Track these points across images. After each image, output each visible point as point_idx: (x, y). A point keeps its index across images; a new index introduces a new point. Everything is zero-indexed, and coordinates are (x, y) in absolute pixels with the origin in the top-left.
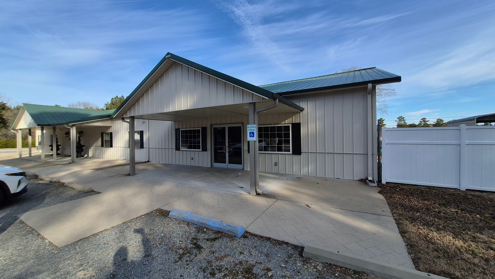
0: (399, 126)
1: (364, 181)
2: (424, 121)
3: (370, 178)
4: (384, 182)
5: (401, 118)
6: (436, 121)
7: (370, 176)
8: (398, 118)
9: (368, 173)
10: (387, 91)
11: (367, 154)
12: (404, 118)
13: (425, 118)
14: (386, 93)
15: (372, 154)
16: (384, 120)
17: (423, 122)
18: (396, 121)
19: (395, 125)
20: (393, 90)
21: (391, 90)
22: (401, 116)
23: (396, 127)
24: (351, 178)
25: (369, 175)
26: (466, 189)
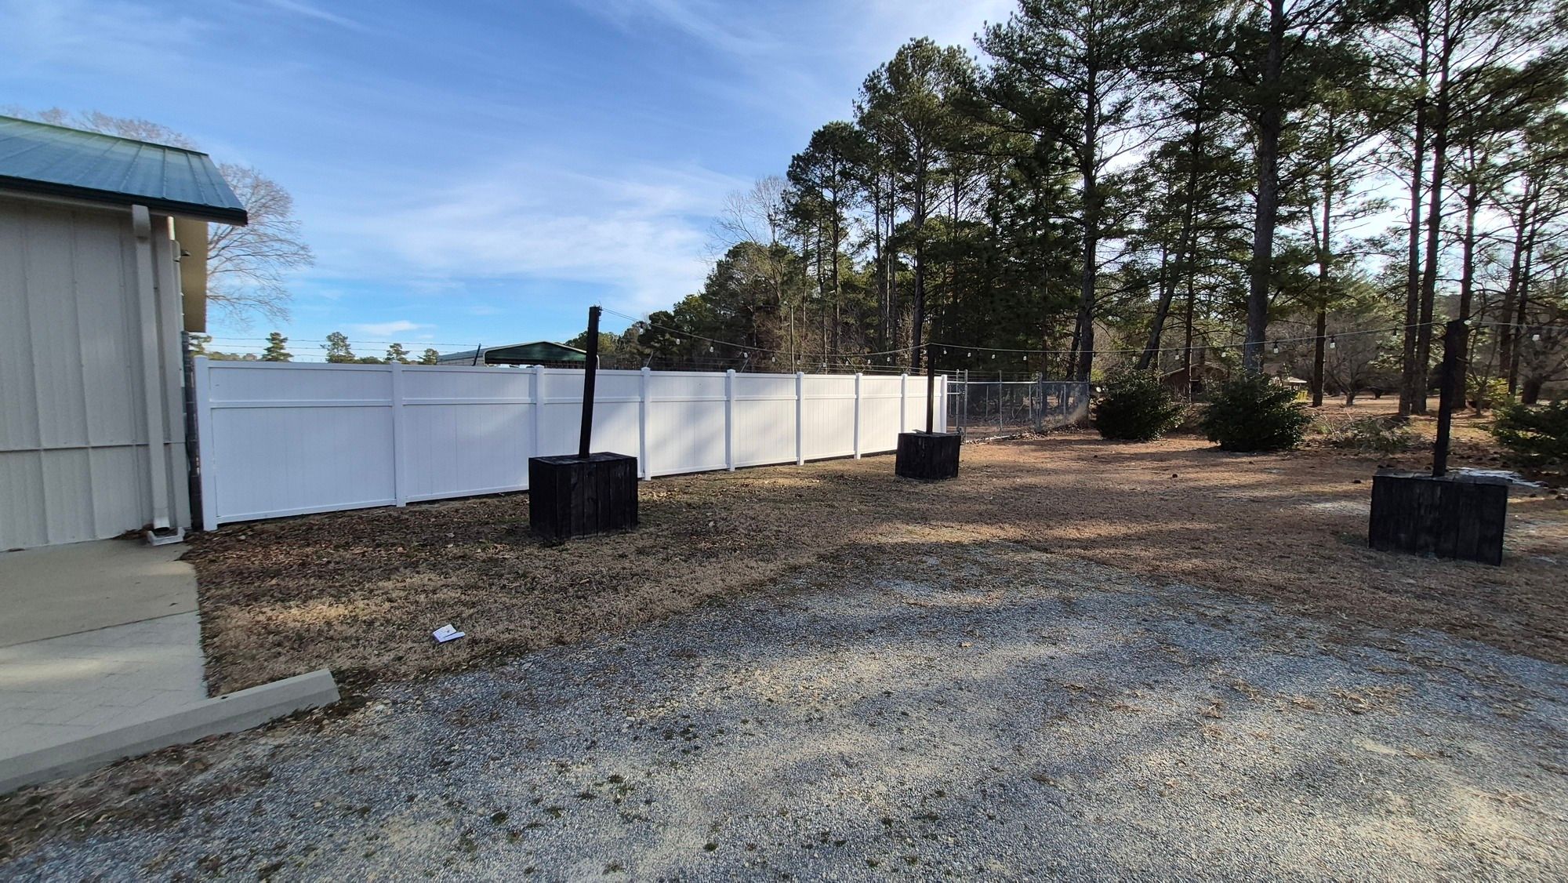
0: (333, 360)
1: (138, 538)
2: (398, 352)
3: (161, 523)
4: (210, 524)
5: (337, 340)
6: (424, 354)
7: (161, 516)
8: (329, 338)
9: (152, 509)
10: (285, 248)
11: (147, 445)
12: (345, 338)
13: (399, 345)
14: (281, 253)
15: (166, 444)
16: (285, 340)
17: (395, 355)
18: (323, 347)
19: (321, 356)
20: (303, 248)
21: (297, 245)
22: (334, 334)
23: (324, 361)
24: (83, 537)
25: (156, 513)
26: (407, 504)
